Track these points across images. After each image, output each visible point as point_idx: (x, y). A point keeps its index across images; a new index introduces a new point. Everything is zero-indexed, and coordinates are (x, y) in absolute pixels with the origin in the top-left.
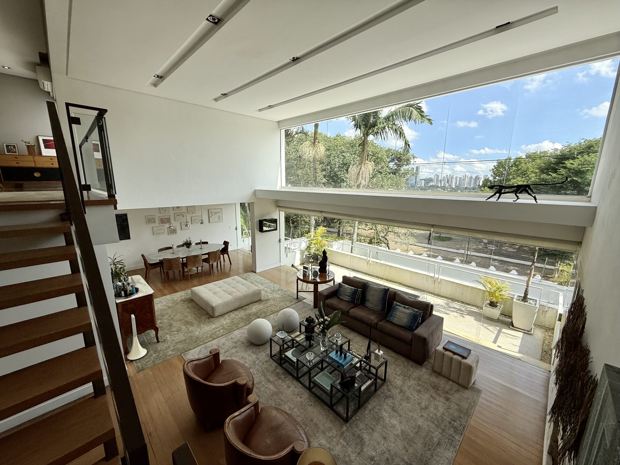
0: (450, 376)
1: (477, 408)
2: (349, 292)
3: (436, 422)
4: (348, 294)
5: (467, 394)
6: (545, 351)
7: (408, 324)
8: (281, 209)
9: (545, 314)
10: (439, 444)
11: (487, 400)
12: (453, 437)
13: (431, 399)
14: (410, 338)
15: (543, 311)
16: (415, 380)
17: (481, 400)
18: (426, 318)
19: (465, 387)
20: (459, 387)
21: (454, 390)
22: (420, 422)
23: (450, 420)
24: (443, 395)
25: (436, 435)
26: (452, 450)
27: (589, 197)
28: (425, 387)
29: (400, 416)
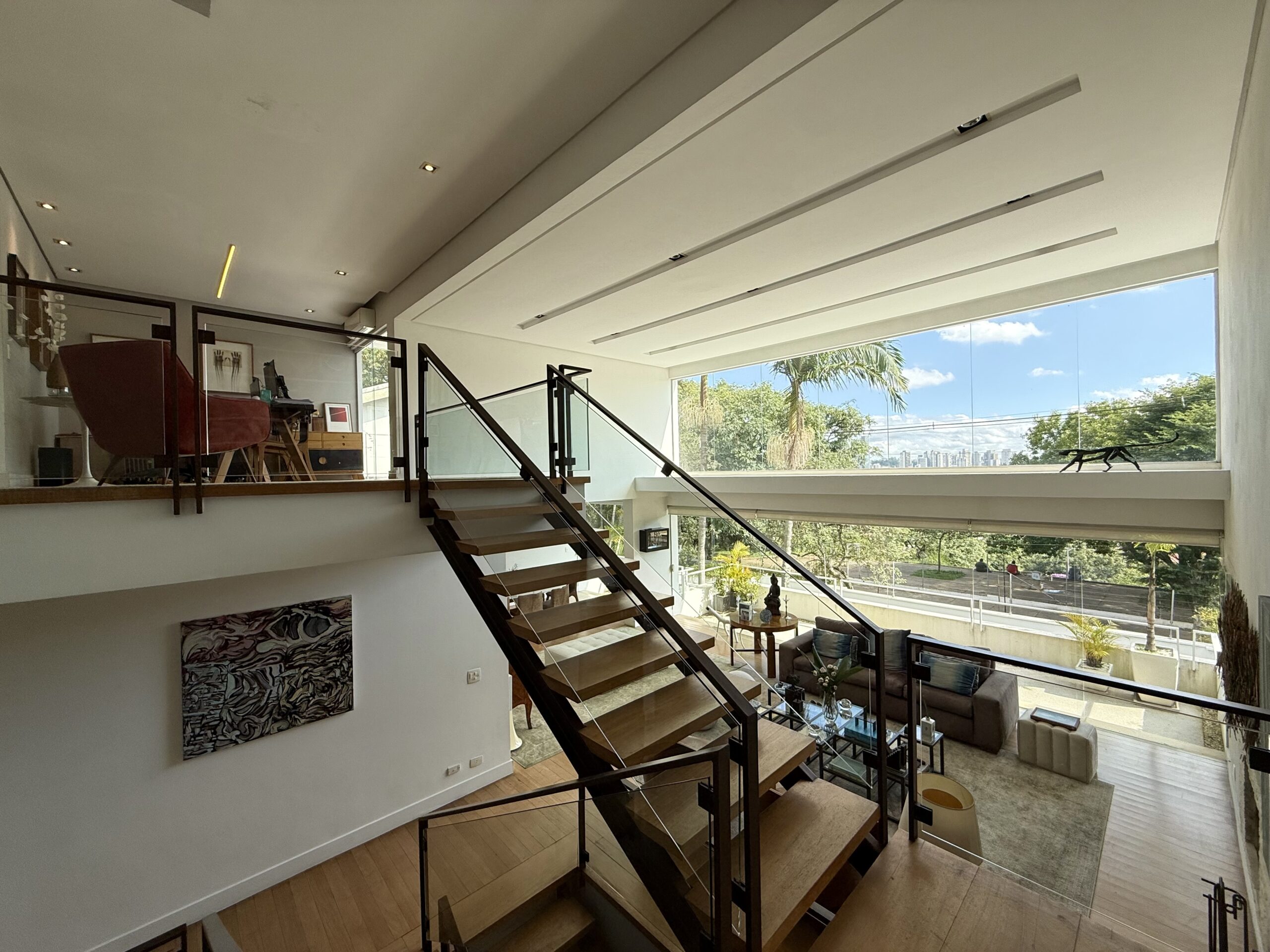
0: (1052, 767)
1: (1112, 808)
2: (836, 641)
3: (1050, 825)
4: (835, 645)
5: (1088, 790)
6: (1209, 737)
7: (960, 685)
8: (673, 511)
9: (1194, 676)
10: (1066, 851)
11: (1127, 799)
12: (1088, 844)
13: (1032, 798)
14: (969, 705)
15: (1189, 671)
16: (993, 774)
17: (1114, 797)
18: (986, 675)
19: (1086, 782)
20: (1071, 782)
21: (1066, 786)
22: (1024, 825)
23: (1073, 823)
24: (1049, 792)
25: (1059, 841)
26: (1090, 858)
27: (1217, 462)
28: (1015, 782)
29: (988, 819)
